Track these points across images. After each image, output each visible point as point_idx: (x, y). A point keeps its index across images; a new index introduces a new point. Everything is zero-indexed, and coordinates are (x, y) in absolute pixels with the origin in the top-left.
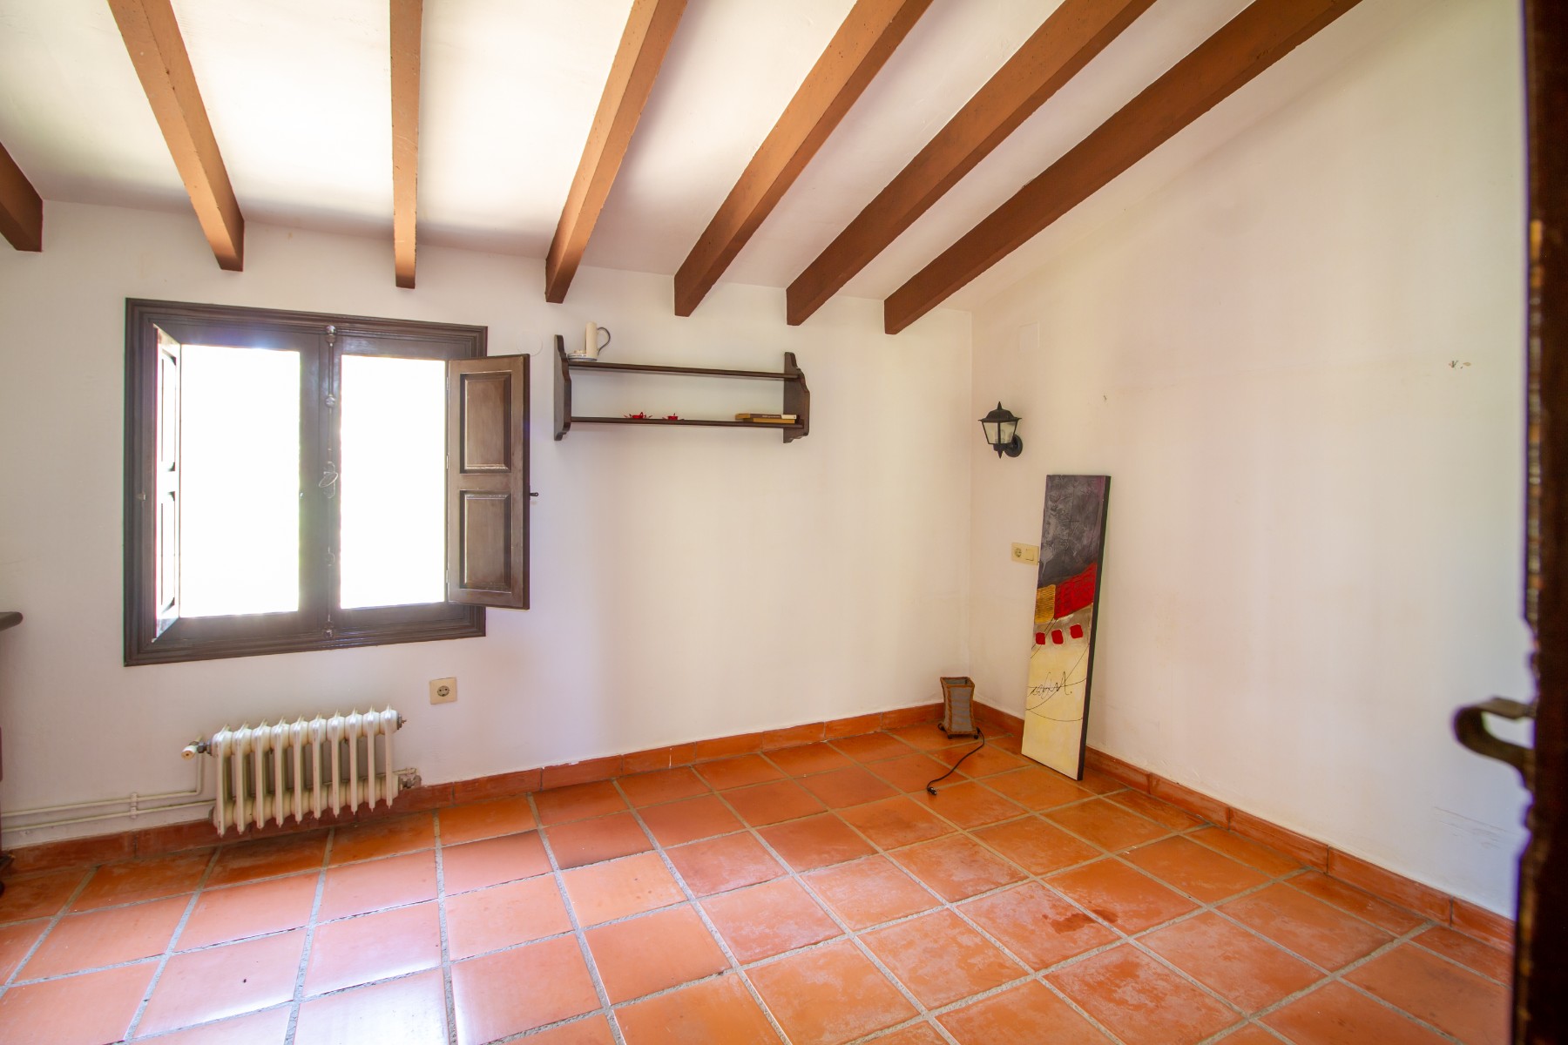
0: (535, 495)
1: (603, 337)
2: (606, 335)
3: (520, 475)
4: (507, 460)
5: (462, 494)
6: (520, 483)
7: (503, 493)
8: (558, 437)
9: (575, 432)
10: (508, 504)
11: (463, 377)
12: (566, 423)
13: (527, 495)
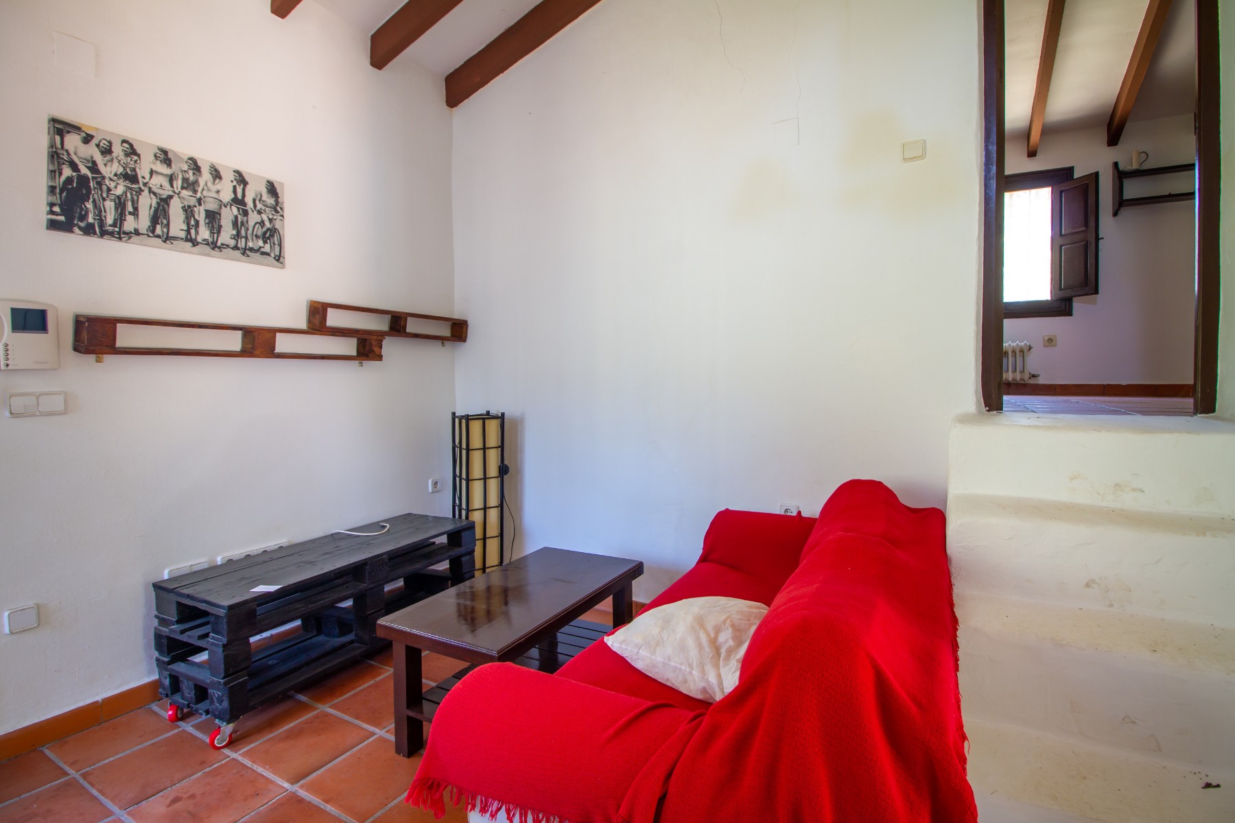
0: (1102, 238)
1: (1144, 155)
2: (1146, 157)
3: (1093, 230)
4: (1086, 224)
5: (1061, 247)
6: (1094, 234)
7: (1084, 241)
8: (1115, 214)
9: (1125, 212)
10: (1086, 247)
11: (1061, 192)
12: (1121, 204)
13: (1097, 239)
